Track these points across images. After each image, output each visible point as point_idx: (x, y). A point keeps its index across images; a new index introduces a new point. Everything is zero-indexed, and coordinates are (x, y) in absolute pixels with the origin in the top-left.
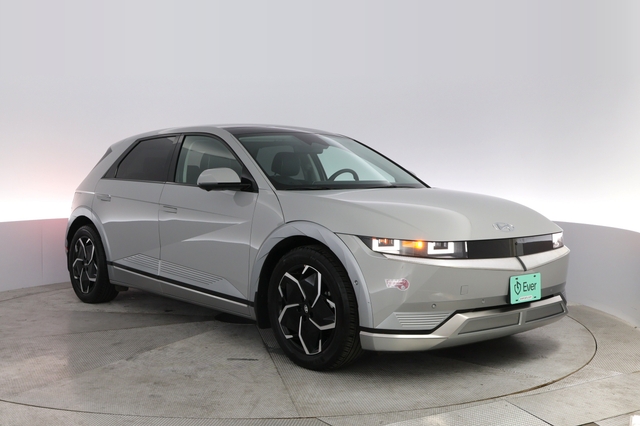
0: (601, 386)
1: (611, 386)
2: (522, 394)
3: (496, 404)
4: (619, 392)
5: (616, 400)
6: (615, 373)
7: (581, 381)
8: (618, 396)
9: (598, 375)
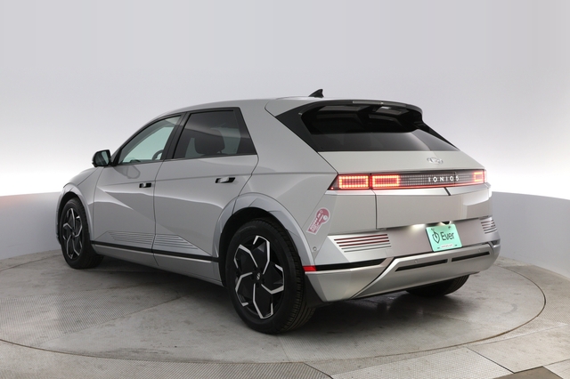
0: (549, 335)
1: (558, 335)
2: (482, 342)
3: (458, 351)
4: (565, 340)
5: (562, 347)
6: (561, 324)
7: (532, 331)
8: (563, 344)
9: (546, 325)
